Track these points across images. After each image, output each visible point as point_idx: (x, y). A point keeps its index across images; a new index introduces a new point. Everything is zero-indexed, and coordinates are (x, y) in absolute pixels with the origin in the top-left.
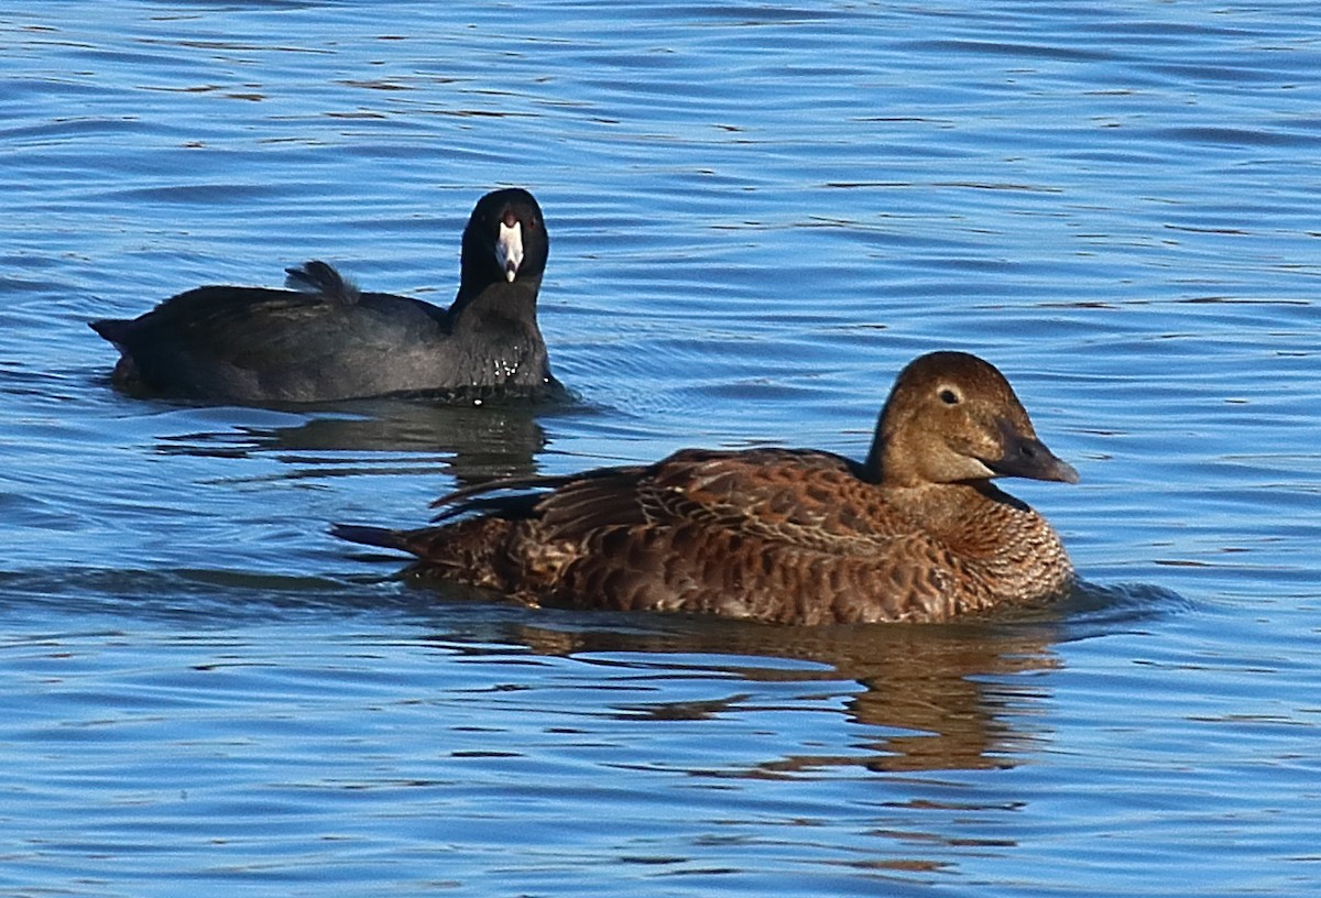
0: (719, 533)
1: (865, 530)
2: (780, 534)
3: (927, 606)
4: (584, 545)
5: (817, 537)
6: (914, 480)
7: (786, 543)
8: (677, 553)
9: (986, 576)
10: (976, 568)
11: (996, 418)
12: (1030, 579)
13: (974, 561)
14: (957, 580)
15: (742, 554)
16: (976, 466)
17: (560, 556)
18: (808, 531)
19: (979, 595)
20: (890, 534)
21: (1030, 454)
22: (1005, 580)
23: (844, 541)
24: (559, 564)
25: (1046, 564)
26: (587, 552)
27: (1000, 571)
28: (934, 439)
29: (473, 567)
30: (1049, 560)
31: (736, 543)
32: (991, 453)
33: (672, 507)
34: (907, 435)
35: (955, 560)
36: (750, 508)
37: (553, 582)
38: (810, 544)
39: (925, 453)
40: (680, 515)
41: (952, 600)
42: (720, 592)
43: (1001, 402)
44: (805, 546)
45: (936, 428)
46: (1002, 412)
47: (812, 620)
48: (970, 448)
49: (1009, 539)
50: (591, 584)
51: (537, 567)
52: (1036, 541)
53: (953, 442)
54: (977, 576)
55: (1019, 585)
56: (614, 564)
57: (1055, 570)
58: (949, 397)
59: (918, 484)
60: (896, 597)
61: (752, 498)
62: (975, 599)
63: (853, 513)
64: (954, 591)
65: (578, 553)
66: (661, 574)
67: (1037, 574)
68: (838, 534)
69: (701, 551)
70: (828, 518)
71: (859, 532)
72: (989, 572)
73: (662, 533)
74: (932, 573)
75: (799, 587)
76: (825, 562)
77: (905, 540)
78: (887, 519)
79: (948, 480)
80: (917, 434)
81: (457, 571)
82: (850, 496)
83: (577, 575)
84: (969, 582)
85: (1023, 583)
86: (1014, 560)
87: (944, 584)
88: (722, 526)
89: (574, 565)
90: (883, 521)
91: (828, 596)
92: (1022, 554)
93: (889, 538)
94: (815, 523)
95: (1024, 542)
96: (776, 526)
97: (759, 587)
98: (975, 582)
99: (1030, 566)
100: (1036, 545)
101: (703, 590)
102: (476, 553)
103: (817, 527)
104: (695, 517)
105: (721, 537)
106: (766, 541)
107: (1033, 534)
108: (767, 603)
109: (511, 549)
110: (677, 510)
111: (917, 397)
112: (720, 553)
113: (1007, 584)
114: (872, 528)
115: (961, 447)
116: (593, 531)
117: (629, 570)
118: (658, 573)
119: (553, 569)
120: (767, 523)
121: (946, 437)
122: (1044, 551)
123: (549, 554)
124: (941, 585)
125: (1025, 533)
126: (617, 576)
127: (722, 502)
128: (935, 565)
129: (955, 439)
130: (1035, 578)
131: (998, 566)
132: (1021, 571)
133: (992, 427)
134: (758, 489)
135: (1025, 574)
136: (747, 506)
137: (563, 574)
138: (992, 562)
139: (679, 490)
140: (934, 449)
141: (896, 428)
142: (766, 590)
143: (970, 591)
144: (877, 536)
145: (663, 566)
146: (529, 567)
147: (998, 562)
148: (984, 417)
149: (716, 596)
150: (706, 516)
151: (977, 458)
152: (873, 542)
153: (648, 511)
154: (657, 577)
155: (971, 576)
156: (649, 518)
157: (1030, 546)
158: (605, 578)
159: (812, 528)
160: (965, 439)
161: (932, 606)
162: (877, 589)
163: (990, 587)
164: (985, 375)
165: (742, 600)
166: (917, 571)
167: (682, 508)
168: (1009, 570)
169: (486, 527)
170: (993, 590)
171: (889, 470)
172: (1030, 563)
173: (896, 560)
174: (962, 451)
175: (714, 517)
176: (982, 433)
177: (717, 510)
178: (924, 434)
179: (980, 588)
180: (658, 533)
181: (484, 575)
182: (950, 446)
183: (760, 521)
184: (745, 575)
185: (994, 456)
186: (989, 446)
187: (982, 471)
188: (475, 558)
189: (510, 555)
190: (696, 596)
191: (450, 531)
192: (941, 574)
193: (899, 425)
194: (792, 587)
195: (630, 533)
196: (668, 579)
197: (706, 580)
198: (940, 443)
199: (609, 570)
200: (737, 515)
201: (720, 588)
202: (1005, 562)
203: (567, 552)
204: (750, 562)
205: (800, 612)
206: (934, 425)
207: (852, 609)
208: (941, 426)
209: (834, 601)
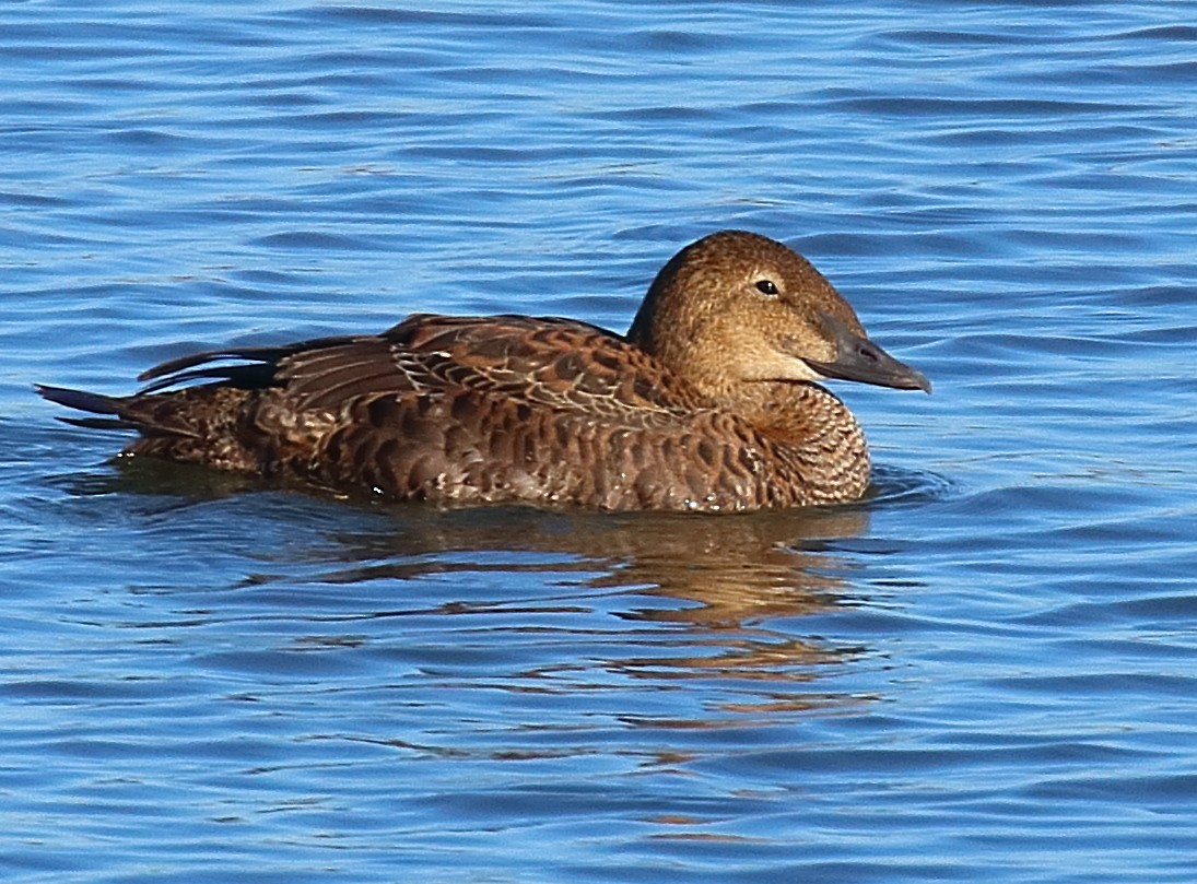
0: (503, 401)
1: (662, 402)
2: (570, 403)
3: (739, 489)
4: (345, 414)
7: (578, 413)
8: (458, 422)
9: (797, 462)
10: (787, 452)
11: (824, 315)
12: (841, 470)
13: (783, 444)
14: (769, 463)
15: (533, 424)
16: (797, 367)
17: (320, 426)
18: (600, 400)
19: (792, 483)
20: (689, 408)
21: (875, 358)
22: (816, 468)
23: (641, 413)
24: (319, 435)
25: (856, 454)
26: (349, 422)
27: (810, 459)
28: (752, 335)
29: (209, 437)
30: (857, 451)
31: (524, 412)
32: (821, 354)
33: (441, 372)
35: (765, 441)
36: (532, 374)
37: (313, 456)
38: (604, 414)
40: (451, 382)
41: (764, 485)
42: (510, 466)
44: (599, 416)
45: (755, 322)
46: (830, 309)
47: (613, 500)
48: (797, 349)
49: (821, 428)
50: (360, 456)
51: (294, 437)
52: (846, 429)
53: (775, 341)
54: (788, 460)
55: (830, 475)
56: (384, 436)
57: (863, 461)
58: (767, 287)
60: (705, 476)
61: (533, 364)
62: (787, 484)
63: (648, 384)
64: (767, 475)
65: (339, 421)
66: (442, 445)
67: (847, 464)
68: (634, 405)
69: (486, 421)
70: (621, 386)
71: (657, 404)
72: (800, 459)
73: (438, 402)
74: (742, 453)
75: (598, 461)
76: (626, 435)
77: (709, 414)
78: (683, 391)
81: (190, 441)
82: (640, 365)
83: (343, 447)
84: (781, 467)
85: (834, 473)
86: (825, 449)
87: (756, 464)
88: (504, 394)
89: (337, 437)
90: (679, 393)
91: (629, 473)
92: (834, 443)
93: (689, 412)
94: (609, 392)
95: (835, 431)
96: (565, 393)
97: (555, 461)
98: (787, 467)
99: (842, 457)
100: (847, 433)
101: (489, 462)
102: (212, 422)
103: (611, 396)
104: (470, 384)
105: (506, 406)
106: (556, 411)
108: (563, 479)
109: (258, 415)
110: (446, 375)
112: (508, 423)
113: (819, 473)
114: (670, 400)
115: (785, 345)
116: (355, 398)
117: (403, 441)
118: (437, 444)
119: (314, 440)
120: (554, 391)
121: (767, 334)
122: (854, 441)
123: (308, 423)
124: (753, 467)
125: (836, 420)
126: (390, 446)
127: (499, 368)
128: (745, 445)
129: (778, 336)
130: (845, 469)
131: (809, 453)
132: (831, 462)
133: (821, 325)
134: (539, 353)
135: (836, 465)
136: (528, 372)
137: (325, 447)
138: (802, 448)
139: (445, 355)
142: (563, 463)
143: (783, 476)
144: (675, 409)
145: (442, 436)
146: (283, 437)
147: (808, 449)
148: (811, 313)
149: (504, 470)
150: (483, 383)
151: (800, 358)
152: (673, 415)
153: (414, 377)
154: (436, 448)
155: (783, 460)
156: (416, 384)
157: (840, 435)
158: (375, 450)
159: (605, 397)
161: (744, 490)
162: (683, 468)
163: (803, 475)
165: (535, 474)
166: (727, 450)
167: (451, 373)
168: (820, 459)
169: (219, 396)
170: (805, 478)
172: (842, 454)
173: (701, 435)
174: (787, 351)
175: (493, 384)
176: (809, 332)
177: (494, 375)
179: (793, 475)
180: (431, 400)
181: (223, 446)
182: (772, 344)
183: (545, 387)
184: (539, 447)
185: (825, 358)
186: (819, 347)
188: (211, 428)
189: (258, 423)
190: (482, 468)
191: (175, 399)
192: (753, 454)
194: (592, 461)
195: (398, 400)
196: (448, 451)
197: (493, 452)
199: (380, 441)
200: (518, 382)
201: (511, 462)
202: (816, 450)
203: (327, 421)
204: (543, 433)
205: (600, 490)
206: (750, 318)
207: (657, 489)
208: (758, 321)
209: (638, 479)
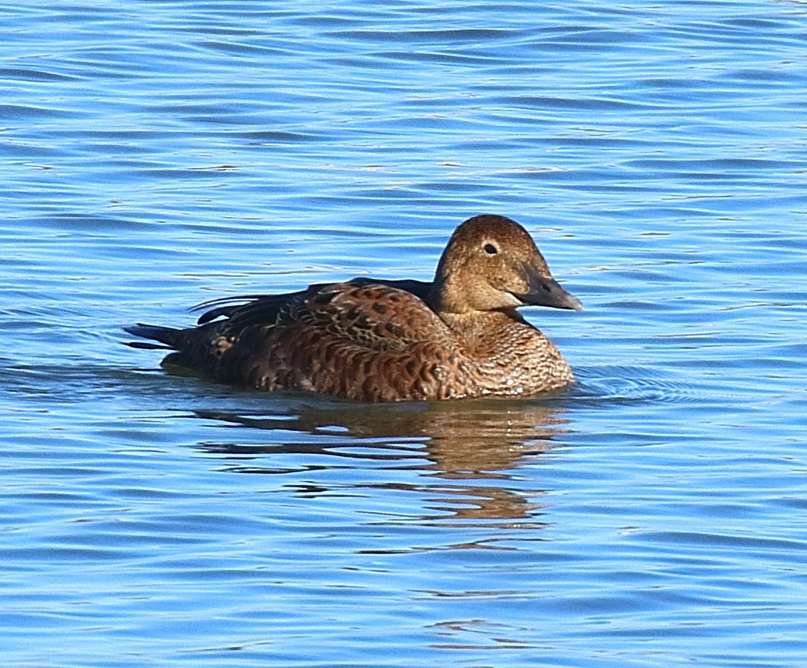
1: (401, 334)
2: (346, 333)
3: (425, 390)
5: (368, 337)
6: (465, 309)
8: (279, 344)
9: (475, 373)
11: (524, 264)
13: (470, 361)
14: (451, 373)
16: (510, 299)
17: (224, 345)
18: (363, 332)
19: (467, 386)
20: (417, 339)
21: (548, 289)
22: (489, 377)
23: (384, 341)
24: (223, 350)
25: (528, 368)
27: (487, 371)
28: (479, 280)
30: (530, 366)
32: (520, 289)
33: (294, 313)
34: (460, 276)
35: (456, 360)
38: (362, 341)
39: (473, 289)
41: (444, 387)
42: (299, 372)
43: (527, 252)
44: (358, 343)
45: (482, 271)
46: (528, 260)
48: (505, 285)
49: (502, 351)
52: (523, 353)
53: (493, 282)
54: (468, 372)
55: (499, 381)
58: (490, 249)
59: (467, 311)
60: (406, 382)
62: (463, 388)
64: (447, 381)
65: (235, 342)
66: (268, 358)
68: (381, 336)
70: (379, 325)
71: (397, 335)
72: (478, 371)
74: (435, 367)
75: (344, 372)
76: (366, 355)
79: (489, 308)
80: (467, 276)
84: (460, 376)
86: (500, 365)
89: (229, 351)
90: (415, 329)
91: (361, 378)
92: (507, 361)
93: (415, 341)
94: (370, 328)
95: (513, 353)
96: (345, 328)
97: (321, 370)
98: (466, 376)
100: (523, 356)
101: (289, 370)
103: (370, 331)
104: (303, 320)
106: (335, 338)
107: (522, 348)
108: (324, 381)
111: (467, 249)
113: (490, 380)
114: (406, 333)
115: (499, 284)
116: (247, 328)
119: (220, 353)
120: (341, 326)
121: (488, 278)
123: (221, 343)
124: (440, 376)
127: (322, 310)
129: (495, 279)
131: (487, 367)
132: (503, 373)
133: (521, 270)
135: (505, 375)
138: (483, 365)
140: (480, 286)
141: (452, 272)
142: (325, 372)
144: (408, 339)
145: (270, 352)
148: (515, 263)
149: (295, 376)
151: (511, 292)
152: (403, 343)
154: (266, 360)
155: (464, 372)
156: (278, 320)
159: (367, 331)
160: (501, 279)
161: (429, 390)
162: (394, 376)
163: (476, 381)
164: (517, 233)
165: (311, 378)
166: (425, 365)
168: (494, 371)
170: (478, 383)
171: (447, 301)
172: (512, 368)
173: (414, 356)
174: (500, 288)
176: (513, 275)
178: (473, 276)
179: (468, 381)
182: (491, 284)
183: (339, 324)
184: (315, 361)
185: (522, 291)
186: (519, 284)
187: (514, 301)
190: (285, 373)
192: (441, 368)
193: (454, 270)
194: (340, 371)
196: (271, 361)
197: (291, 363)
198: (484, 282)
200: (327, 320)
201: (300, 370)
202: (493, 365)
203: (230, 342)
204: (319, 352)
205: (344, 389)
206: (480, 270)
207: (376, 389)
208: (484, 270)
209: (365, 382)
